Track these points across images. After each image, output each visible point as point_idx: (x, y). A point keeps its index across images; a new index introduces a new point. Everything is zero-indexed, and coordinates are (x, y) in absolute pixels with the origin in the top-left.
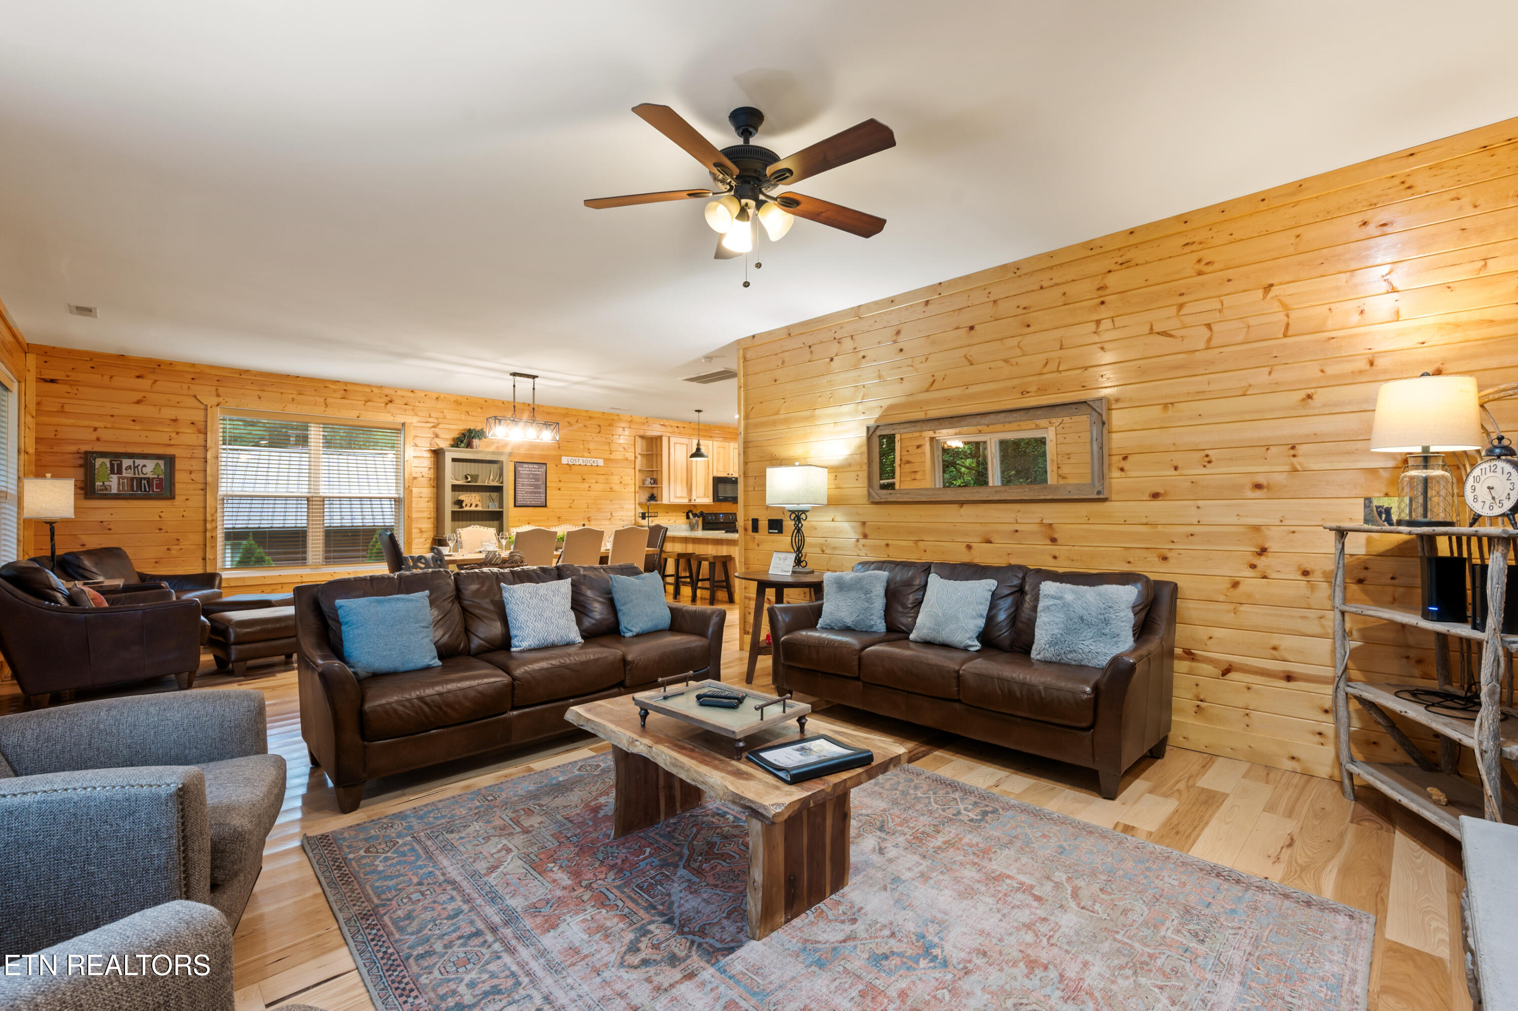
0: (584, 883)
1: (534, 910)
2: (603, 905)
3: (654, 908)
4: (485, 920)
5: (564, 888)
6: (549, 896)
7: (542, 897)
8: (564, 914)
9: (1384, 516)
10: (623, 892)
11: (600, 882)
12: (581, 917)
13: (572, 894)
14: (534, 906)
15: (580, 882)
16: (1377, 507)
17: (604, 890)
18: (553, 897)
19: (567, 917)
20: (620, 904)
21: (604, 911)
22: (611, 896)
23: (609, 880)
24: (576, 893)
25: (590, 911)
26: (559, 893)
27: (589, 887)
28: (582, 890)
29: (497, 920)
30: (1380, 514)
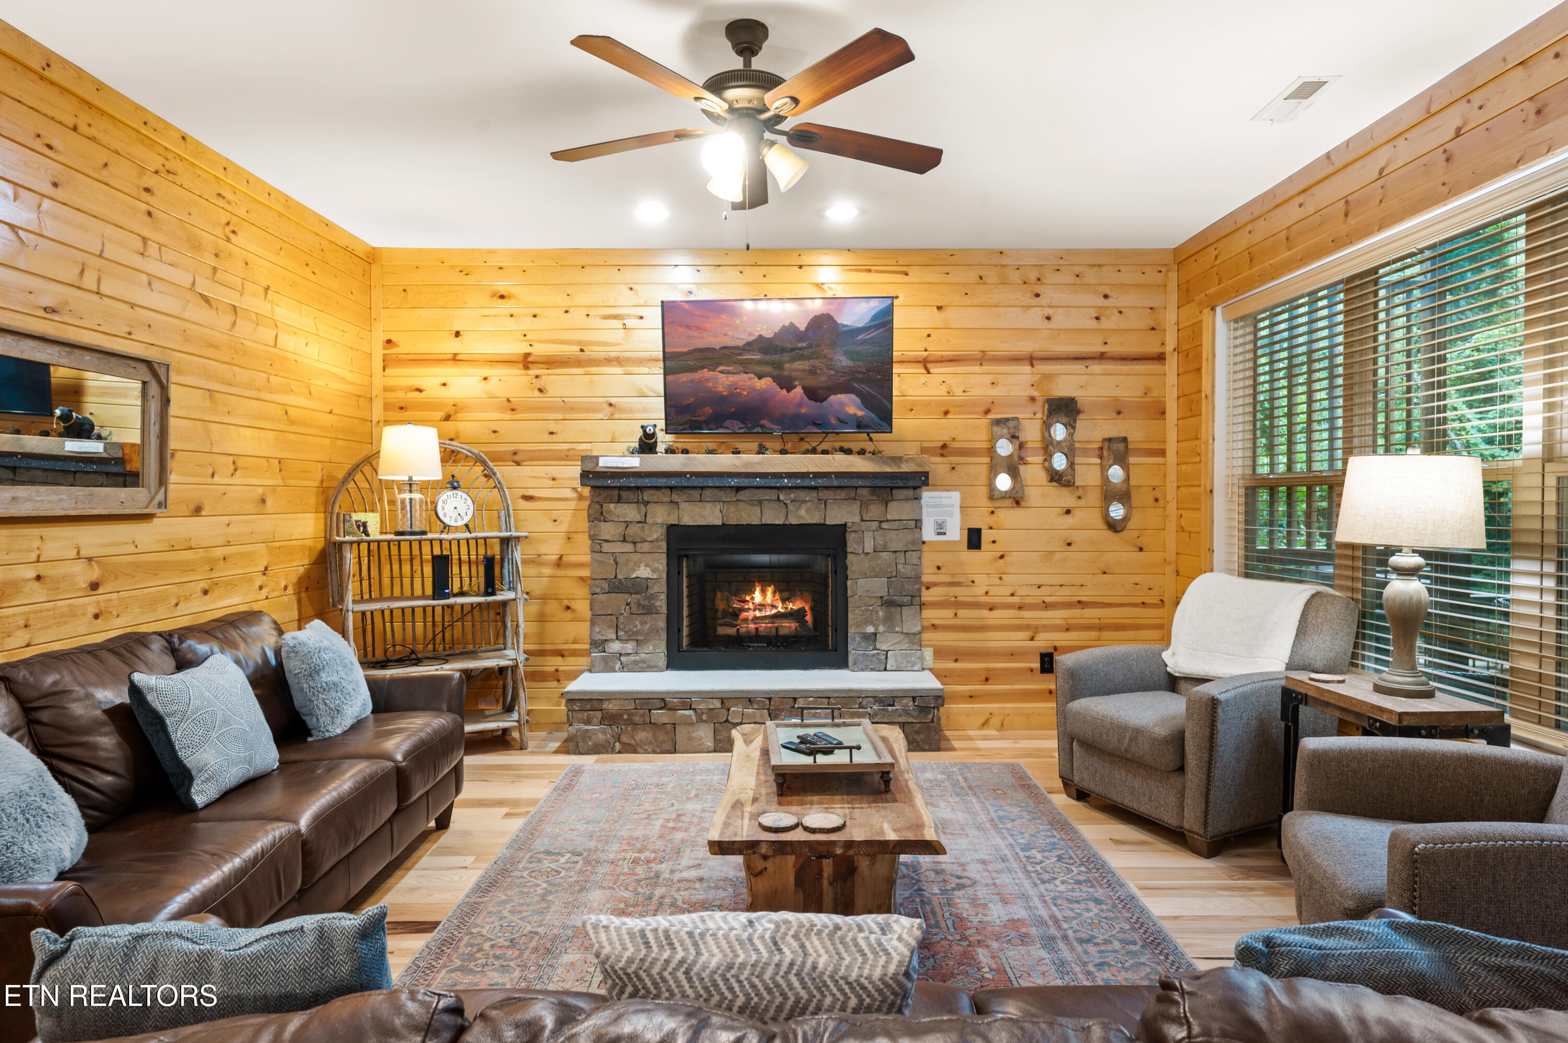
0: (965, 943)
1: (1024, 940)
2: (962, 919)
3: (922, 901)
4: (1072, 949)
5: (987, 947)
6: (1005, 945)
7: (1011, 948)
8: (999, 926)
9: (362, 529)
10: (937, 922)
11: (951, 938)
12: (986, 919)
13: (983, 938)
14: (1024, 943)
15: (969, 945)
16: (356, 522)
17: (952, 930)
18: (1003, 942)
19: (998, 922)
20: (947, 915)
21: (964, 915)
22: (950, 923)
23: (940, 936)
24: (979, 938)
25: (975, 920)
26: (995, 945)
27: (964, 938)
28: (971, 939)
29: (1061, 945)
30: (358, 527)
